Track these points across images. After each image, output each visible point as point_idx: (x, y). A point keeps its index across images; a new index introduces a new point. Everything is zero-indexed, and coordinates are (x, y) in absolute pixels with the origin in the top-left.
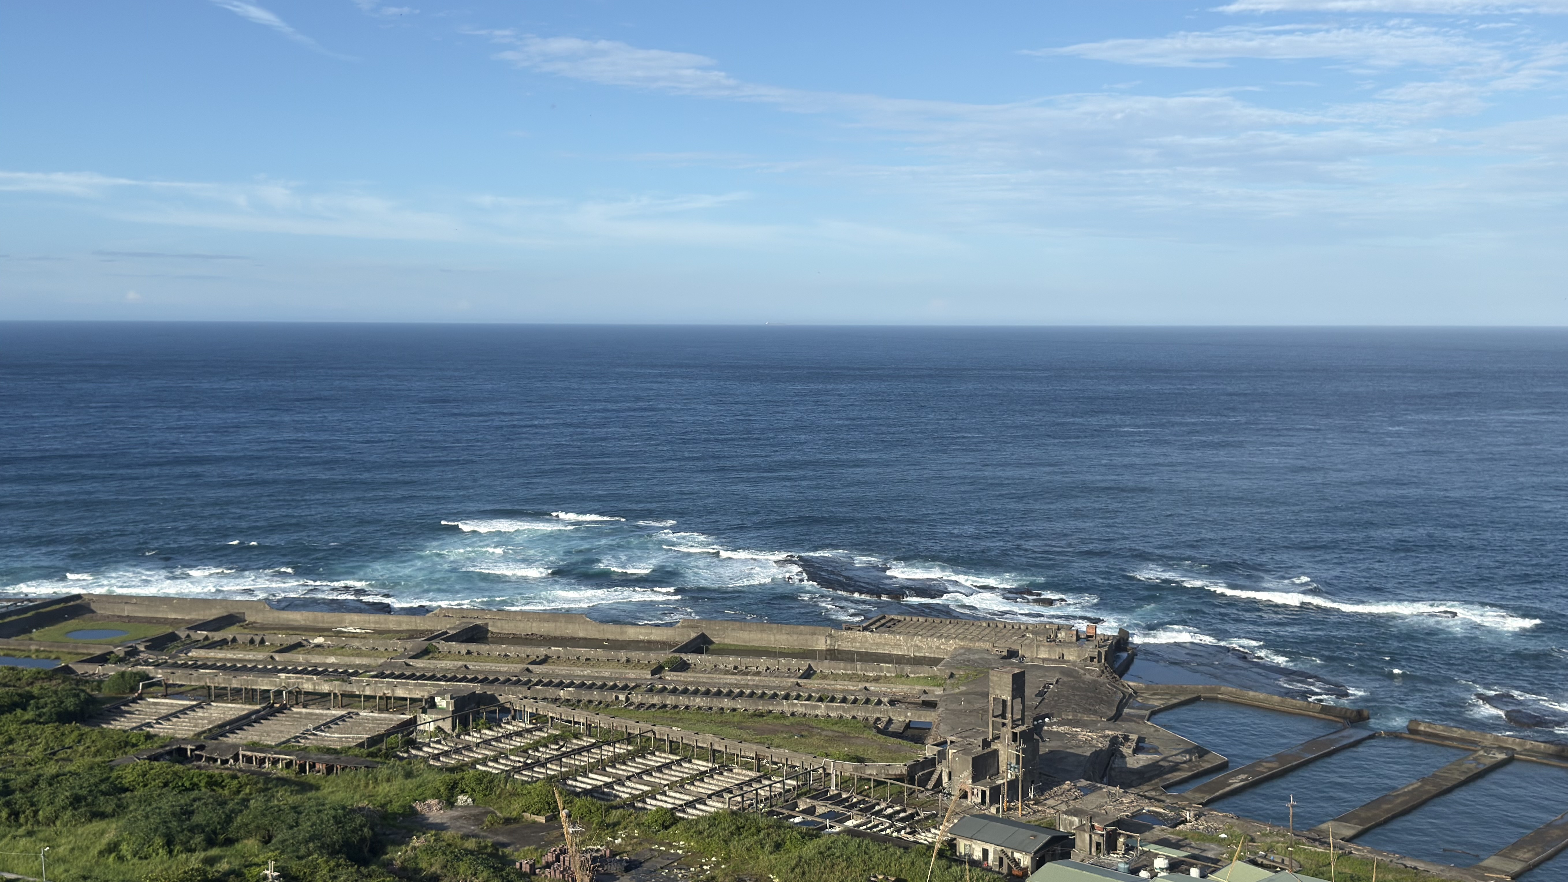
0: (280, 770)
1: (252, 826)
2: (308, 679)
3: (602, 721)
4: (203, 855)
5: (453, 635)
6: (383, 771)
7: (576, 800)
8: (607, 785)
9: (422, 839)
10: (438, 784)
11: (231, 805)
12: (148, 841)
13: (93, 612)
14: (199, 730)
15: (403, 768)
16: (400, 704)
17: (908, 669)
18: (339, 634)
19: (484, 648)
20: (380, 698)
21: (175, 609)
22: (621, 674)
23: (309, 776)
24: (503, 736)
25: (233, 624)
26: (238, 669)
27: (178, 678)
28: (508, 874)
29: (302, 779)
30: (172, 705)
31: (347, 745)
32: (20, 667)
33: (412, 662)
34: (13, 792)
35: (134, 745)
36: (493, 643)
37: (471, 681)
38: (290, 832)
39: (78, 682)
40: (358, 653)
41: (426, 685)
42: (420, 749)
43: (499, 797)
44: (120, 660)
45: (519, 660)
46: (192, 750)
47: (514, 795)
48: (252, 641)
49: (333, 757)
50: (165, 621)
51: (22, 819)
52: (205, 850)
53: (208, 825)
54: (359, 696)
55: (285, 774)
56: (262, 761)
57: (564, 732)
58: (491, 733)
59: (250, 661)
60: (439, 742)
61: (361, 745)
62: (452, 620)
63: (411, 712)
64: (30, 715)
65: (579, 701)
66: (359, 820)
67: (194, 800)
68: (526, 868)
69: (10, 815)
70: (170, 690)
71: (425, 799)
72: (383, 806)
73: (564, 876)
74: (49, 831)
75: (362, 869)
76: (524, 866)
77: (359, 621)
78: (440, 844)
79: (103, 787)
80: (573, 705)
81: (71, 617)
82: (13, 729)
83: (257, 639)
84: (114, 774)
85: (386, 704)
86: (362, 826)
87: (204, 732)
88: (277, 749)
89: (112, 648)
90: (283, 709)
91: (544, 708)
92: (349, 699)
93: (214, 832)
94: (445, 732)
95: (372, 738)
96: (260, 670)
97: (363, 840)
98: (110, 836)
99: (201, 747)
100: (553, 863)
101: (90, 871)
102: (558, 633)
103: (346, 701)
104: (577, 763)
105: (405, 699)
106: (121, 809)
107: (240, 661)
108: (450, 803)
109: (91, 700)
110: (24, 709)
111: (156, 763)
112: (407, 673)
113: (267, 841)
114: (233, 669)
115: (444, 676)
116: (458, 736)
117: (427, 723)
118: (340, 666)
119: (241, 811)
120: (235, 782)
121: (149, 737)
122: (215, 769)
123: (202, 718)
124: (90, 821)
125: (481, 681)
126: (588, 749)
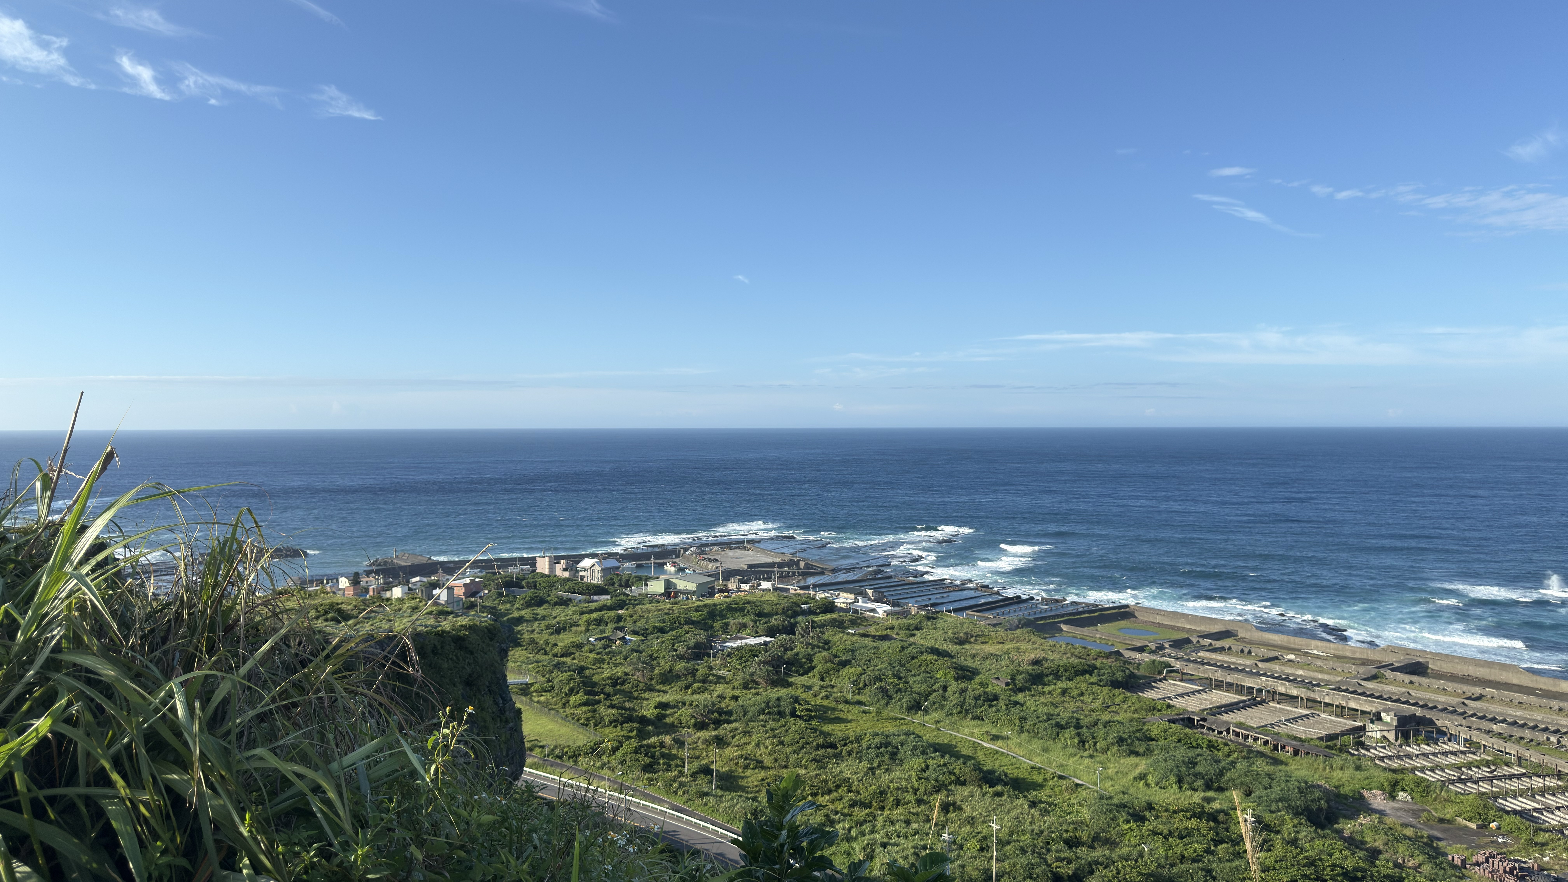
0: (1259, 746)
1: (1238, 781)
2: (1282, 684)
3: (1533, 756)
4: (1202, 794)
5: (1398, 667)
6: (1338, 761)
7: (1505, 816)
8: (1535, 810)
9: (1368, 819)
10: (1382, 780)
11: (1223, 764)
12: (1167, 778)
13: (1136, 617)
14: (1203, 707)
15: (1354, 762)
16: (1353, 713)
18: (1306, 654)
19: (1425, 681)
20: (1337, 706)
21: (1189, 622)
22: (1553, 720)
23: (1280, 755)
24: (1439, 753)
25: (1229, 637)
26: (1232, 669)
27: (1190, 669)
28: (1442, 863)
29: (1276, 756)
30: (1185, 687)
31: (1310, 736)
32: (1089, 647)
33: (1363, 683)
34: (1082, 727)
35: (1159, 710)
36: (1433, 678)
37: (1413, 705)
38: (1266, 792)
39: (1125, 662)
40: (1321, 670)
41: (1375, 702)
42: (1368, 750)
43: (1435, 800)
44: (1152, 652)
45: (1455, 694)
46: (1198, 721)
47: (1448, 801)
48: (1242, 651)
49: (1299, 743)
50: (1183, 630)
51: (1087, 746)
52: (1204, 791)
53: (1206, 775)
54: (1320, 702)
55: (1262, 749)
56: (1246, 737)
57: (1495, 759)
58: (1429, 748)
59: (1241, 665)
60: (1384, 748)
61: (1321, 739)
62: (1397, 655)
63: (1361, 721)
64: (1094, 679)
65: (1511, 736)
66: (1317, 794)
67: (1198, 755)
68: (1458, 862)
69: (1079, 742)
70: (1185, 677)
71: (1371, 789)
72: (1336, 787)
73: (1493, 876)
74: (1103, 757)
75: (1319, 831)
76: (1455, 859)
77: (1322, 647)
78: (1382, 826)
79: (1138, 735)
80: (1505, 738)
81: (1122, 619)
82: (1083, 686)
83: (1246, 650)
84: (1146, 728)
85: (1341, 711)
86: (1319, 799)
87: (1207, 709)
88: (1258, 730)
89: (1147, 643)
90: (1262, 702)
91: (1478, 736)
92: (1312, 703)
93: (1211, 780)
94: (1389, 741)
95: (1330, 735)
96: (1247, 672)
97: (1320, 809)
98: (1141, 769)
99: (1204, 720)
100: (1483, 863)
101: (1128, 789)
102: (1492, 678)
103: (1310, 704)
104: (1507, 786)
105: (1357, 710)
106: (1149, 752)
107: (1233, 663)
108: (1393, 797)
109: (1132, 676)
110: (1091, 675)
111: (1173, 725)
112: (1360, 691)
113: (1248, 794)
114: (1229, 669)
115: (1390, 698)
116: (1400, 746)
117: (1374, 732)
118: (1307, 678)
119: (1230, 769)
120: (1227, 748)
121: (1169, 706)
122: (1213, 737)
123: (1206, 700)
124: (1129, 756)
125: (1422, 706)
126: (1519, 777)
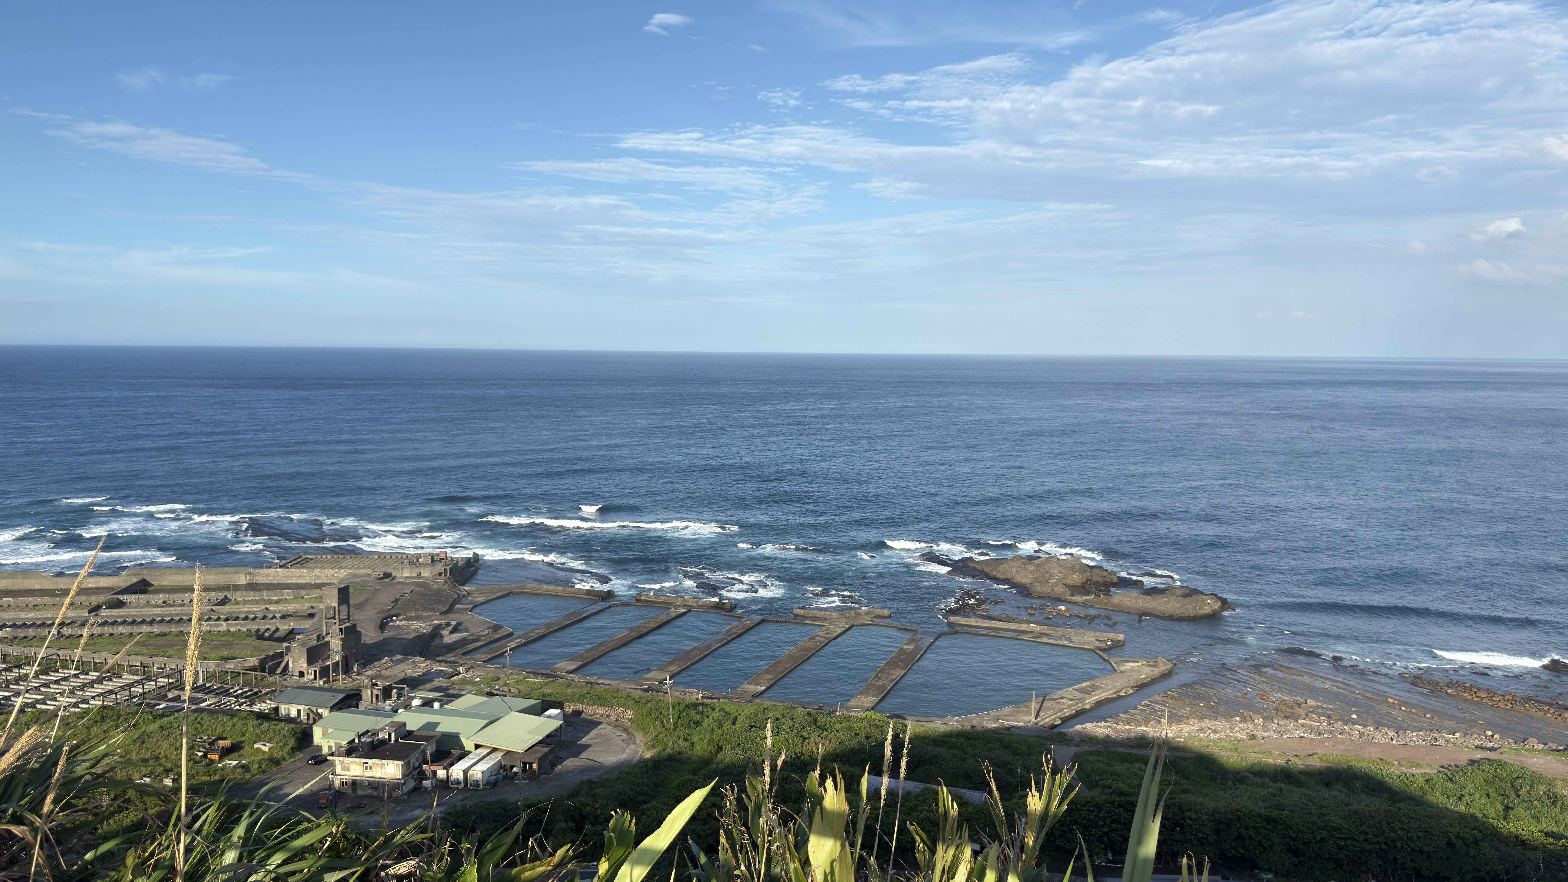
17: (303, 592)
65: (16, 638)
